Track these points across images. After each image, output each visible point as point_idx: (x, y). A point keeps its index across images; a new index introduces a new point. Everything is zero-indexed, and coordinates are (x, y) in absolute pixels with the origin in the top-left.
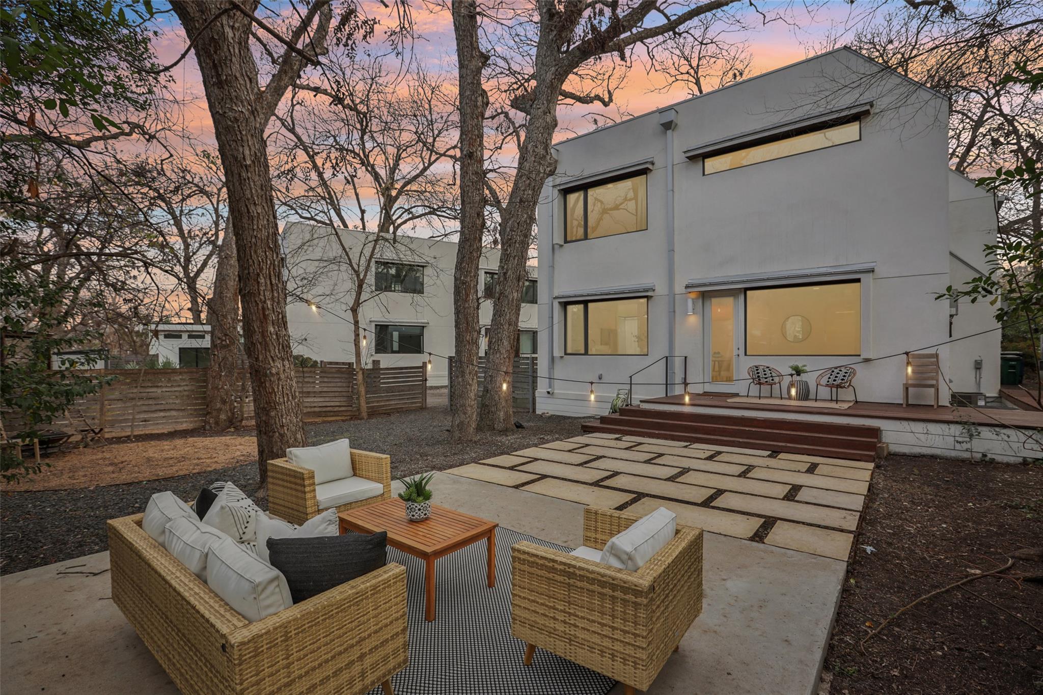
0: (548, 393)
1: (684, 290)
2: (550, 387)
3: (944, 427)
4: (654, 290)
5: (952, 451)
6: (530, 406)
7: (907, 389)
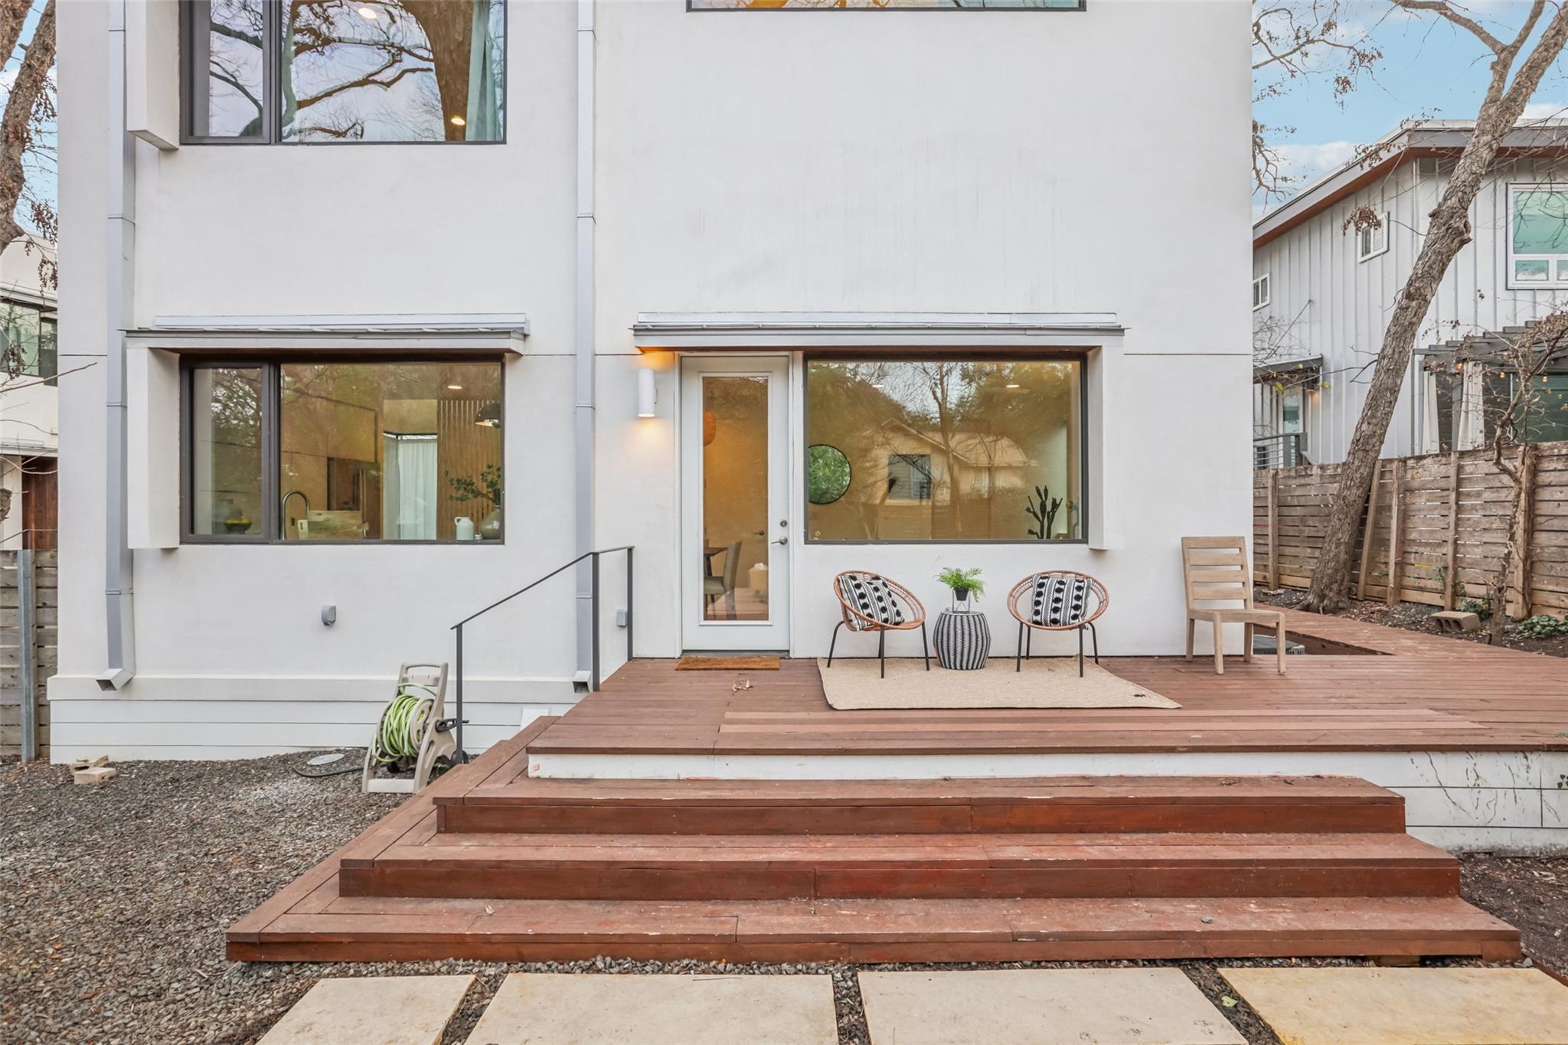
0: (106, 684)
1: (628, 342)
2: (115, 660)
3: (1516, 761)
4: (526, 336)
5: (1536, 833)
6: (21, 736)
7: (1192, 621)
